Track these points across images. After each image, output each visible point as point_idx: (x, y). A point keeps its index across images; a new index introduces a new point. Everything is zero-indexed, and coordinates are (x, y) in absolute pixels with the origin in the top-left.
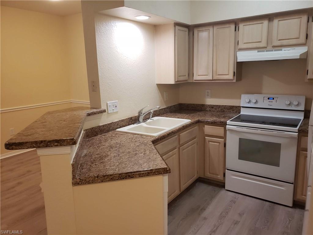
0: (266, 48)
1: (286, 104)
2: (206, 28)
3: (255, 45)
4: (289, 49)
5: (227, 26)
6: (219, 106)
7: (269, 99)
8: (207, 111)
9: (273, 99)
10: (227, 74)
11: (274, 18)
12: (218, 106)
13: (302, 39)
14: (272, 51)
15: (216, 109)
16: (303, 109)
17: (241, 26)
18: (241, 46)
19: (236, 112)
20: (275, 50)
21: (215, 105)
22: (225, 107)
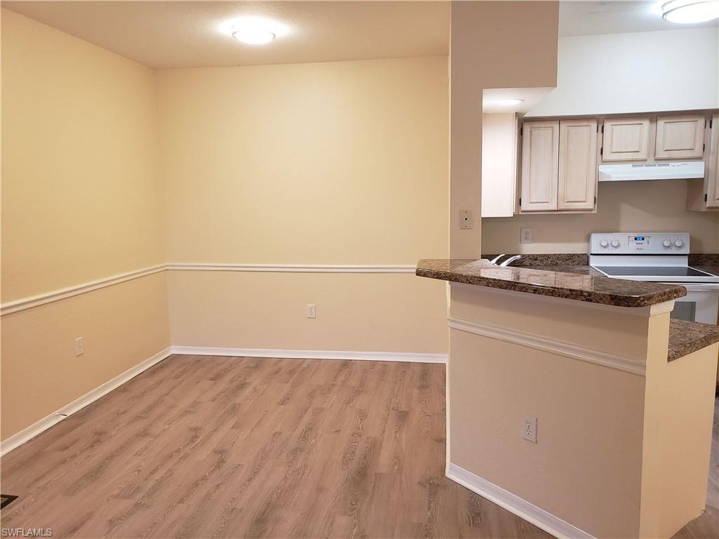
0: (646, 160)
1: (664, 246)
2: (548, 124)
3: (629, 156)
4: (680, 163)
5: (585, 123)
6: (547, 256)
7: (636, 239)
8: (526, 266)
9: (643, 239)
10: (584, 200)
11: (658, 118)
12: (545, 255)
13: (698, 152)
14: (655, 165)
15: (542, 261)
16: (688, 253)
17: (608, 125)
18: (607, 156)
19: (579, 264)
20: (659, 165)
21: (540, 255)
22: (559, 257)
